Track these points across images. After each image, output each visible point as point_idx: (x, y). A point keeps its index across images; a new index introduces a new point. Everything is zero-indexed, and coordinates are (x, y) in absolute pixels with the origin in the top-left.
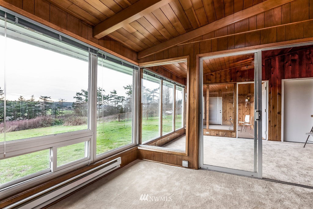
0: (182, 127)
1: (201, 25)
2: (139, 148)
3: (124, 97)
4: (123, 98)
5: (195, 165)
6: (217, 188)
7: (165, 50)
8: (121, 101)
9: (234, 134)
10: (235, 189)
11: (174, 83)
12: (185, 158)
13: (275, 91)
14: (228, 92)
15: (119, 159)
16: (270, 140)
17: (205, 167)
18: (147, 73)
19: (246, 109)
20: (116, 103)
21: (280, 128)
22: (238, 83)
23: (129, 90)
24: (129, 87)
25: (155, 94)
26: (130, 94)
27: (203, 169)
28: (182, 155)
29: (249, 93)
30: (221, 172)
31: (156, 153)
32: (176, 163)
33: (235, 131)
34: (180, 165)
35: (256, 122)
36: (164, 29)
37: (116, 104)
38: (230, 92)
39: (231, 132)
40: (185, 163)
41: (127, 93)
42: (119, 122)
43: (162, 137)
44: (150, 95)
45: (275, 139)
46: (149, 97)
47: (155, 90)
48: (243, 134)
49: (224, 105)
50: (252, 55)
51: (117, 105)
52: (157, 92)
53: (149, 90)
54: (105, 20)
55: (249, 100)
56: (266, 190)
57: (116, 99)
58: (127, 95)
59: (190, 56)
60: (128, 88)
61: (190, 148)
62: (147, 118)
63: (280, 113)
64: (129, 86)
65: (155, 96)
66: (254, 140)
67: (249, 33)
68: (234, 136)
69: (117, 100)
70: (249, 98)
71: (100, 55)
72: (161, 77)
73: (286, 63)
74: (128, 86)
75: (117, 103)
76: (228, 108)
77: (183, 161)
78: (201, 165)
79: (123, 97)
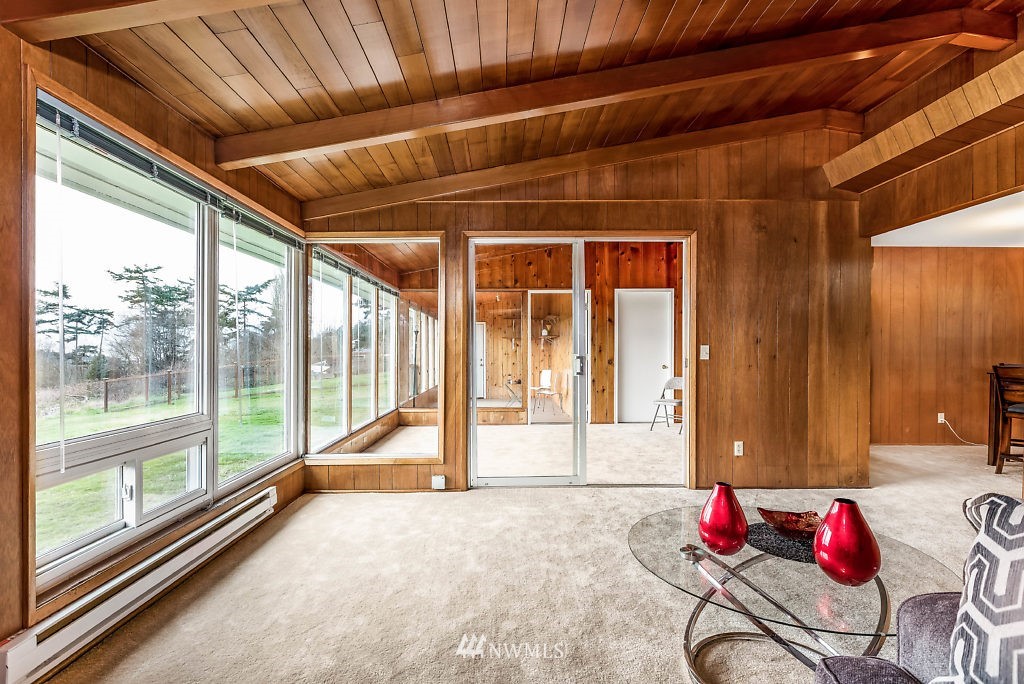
0: (393, 407)
1: (474, 168)
2: (307, 463)
3: (109, 314)
4: (105, 316)
5: (461, 482)
6: (515, 510)
7: (384, 209)
8: (93, 328)
9: (522, 415)
10: (546, 506)
11: (376, 284)
12: (436, 470)
13: (602, 313)
14: (501, 311)
15: (272, 490)
16: (595, 423)
17: (481, 483)
18: (321, 257)
19: (542, 354)
20: (68, 336)
21: (612, 394)
22: (530, 292)
23: (133, 285)
24: (136, 272)
25: (250, 305)
26: (138, 302)
27: (477, 488)
28: (430, 463)
29: (549, 314)
30: (515, 487)
31: (361, 469)
32: (414, 485)
33: (524, 409)
34: (428, 488)
35: (575, 378)
36: (393, 166)
37: (68, 341)
38: (505, 311)
39: (517, 410)
40: (438, 482)
41: (126, 299)
42: (106, 411)
43: (351, 435)
44: (231, 307)
45: (604, 420)
46: (226, 314)
47: (251, 291)
48: (540, 416)
49: (491, 345)
50: (569, 247)
51: (70, 348)
52: (257, 296)
53: (227, 290)
54: (260, 130)
55: (550, 333)
56: (594, 499)
57: (66, 321)
58: (128, 303)
59: (447, 233)
60: (131, 278)
61: (448, 445)
62: (233, 393)
63: (611, 362)
64: (133, 268)
65: (252, 312)
66: (571, 426)
67: (565, 204)
68: (524, 421)
69: (73, 324)
70: (548, 327)
71: (228, 212)
72: (350, 269)
73: (622, 253)
74: (127, 270)
75: (75, 339)
76: (501, 352)
77: (433, 477)
78: (473, 482)
79: (101, 312)
